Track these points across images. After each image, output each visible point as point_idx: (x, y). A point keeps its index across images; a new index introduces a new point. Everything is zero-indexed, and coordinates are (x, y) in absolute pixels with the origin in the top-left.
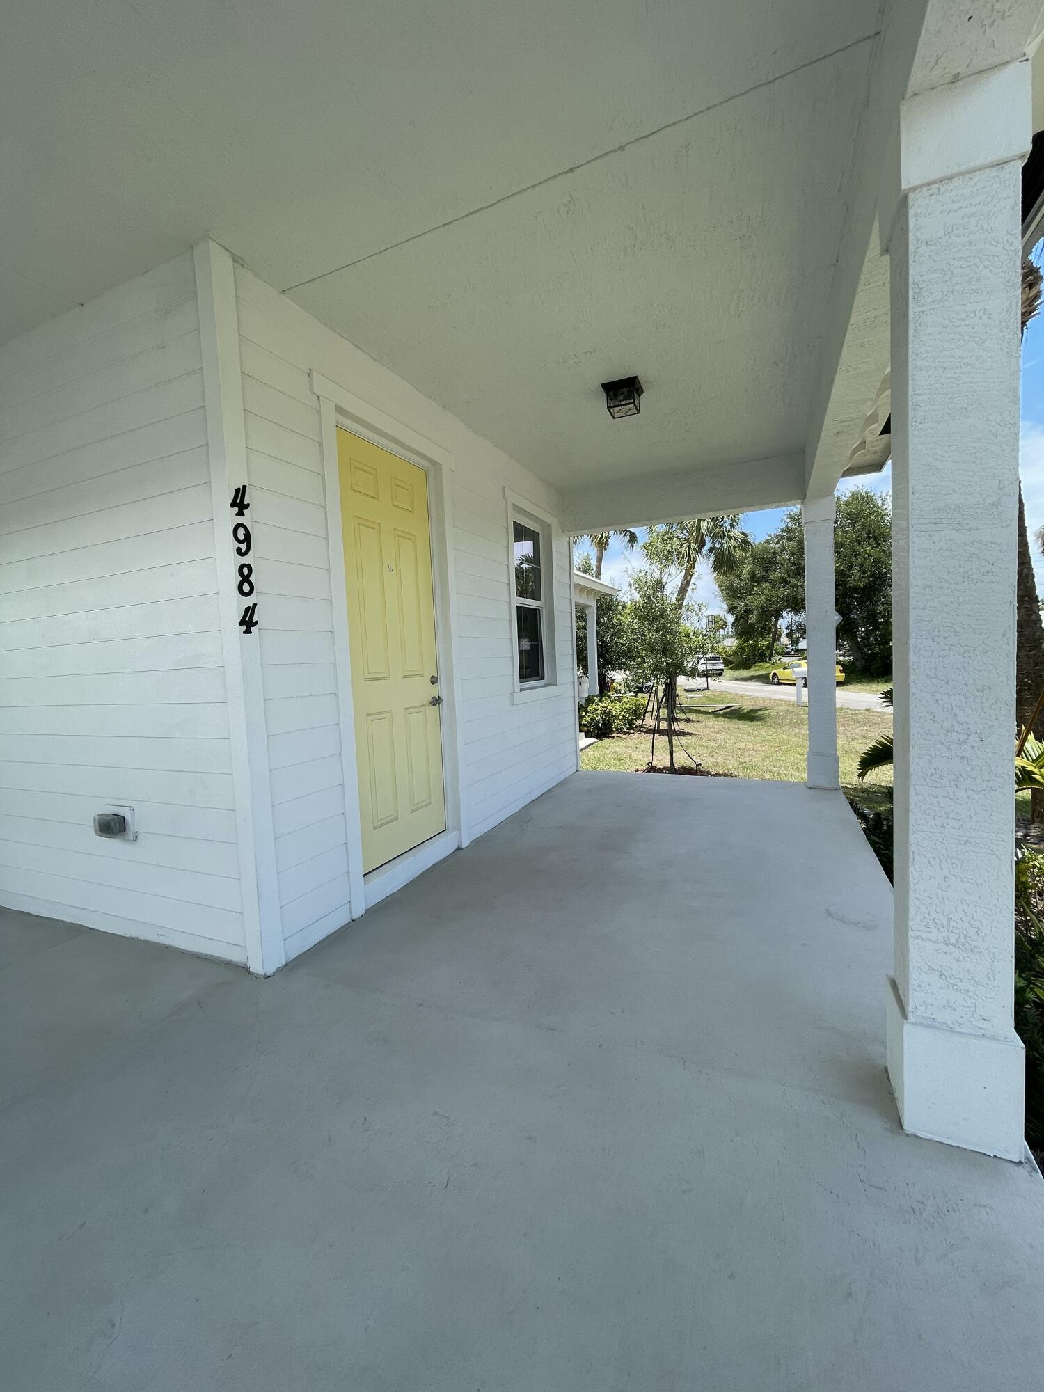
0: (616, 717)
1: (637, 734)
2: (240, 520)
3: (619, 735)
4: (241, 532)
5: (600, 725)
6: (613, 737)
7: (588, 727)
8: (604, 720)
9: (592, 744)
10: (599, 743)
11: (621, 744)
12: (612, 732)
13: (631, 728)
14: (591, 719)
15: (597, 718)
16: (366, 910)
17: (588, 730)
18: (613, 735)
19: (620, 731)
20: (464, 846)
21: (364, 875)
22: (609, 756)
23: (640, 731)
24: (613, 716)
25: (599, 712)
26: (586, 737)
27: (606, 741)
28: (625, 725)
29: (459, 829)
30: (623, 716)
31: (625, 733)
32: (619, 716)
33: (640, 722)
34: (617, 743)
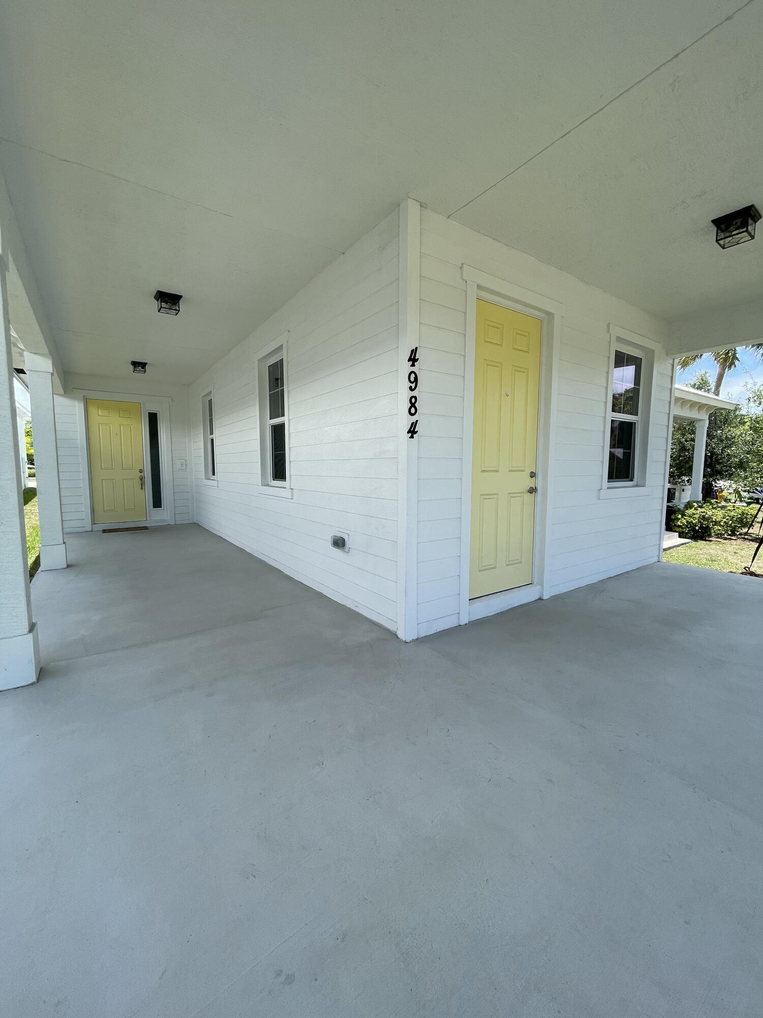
0: (716, 523)
1: (739, 541)
2: (413, 369)
3: (718, 539)
4: (413, 376)
5: (697, 528)
6: (711, 541)
7: (683, 528)
8: (702, 524)
9: (685, 543)
10: (693, 544)
11: (718, 547)
12: (710, 536)
13: (733, 534)
14: (687, 522)
15: (694, 522)
16: (469, 622)
17: (683, 531)
18: (710, 539)
19: (719, 536)
20: (545, 598)
21: (470, 600)
22: (701, 556)
23: (744, 538)
24: (712, 522)
25: (697, 516)
26: (680, 537)
27: (701, 543)
28: (726, 531)
29: (542, 584)
30: (725, 522)
31: (726, 539)
32: (720, 522)
33: (745, 530)
34: (713, 546)
